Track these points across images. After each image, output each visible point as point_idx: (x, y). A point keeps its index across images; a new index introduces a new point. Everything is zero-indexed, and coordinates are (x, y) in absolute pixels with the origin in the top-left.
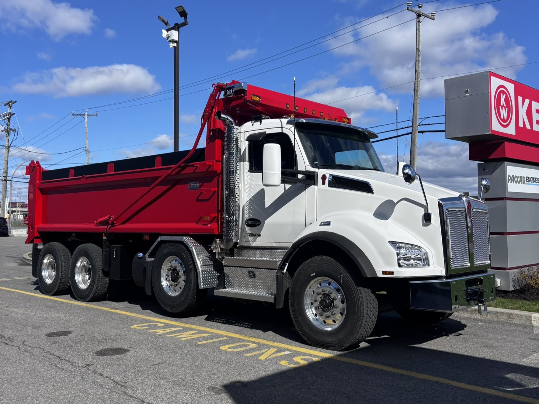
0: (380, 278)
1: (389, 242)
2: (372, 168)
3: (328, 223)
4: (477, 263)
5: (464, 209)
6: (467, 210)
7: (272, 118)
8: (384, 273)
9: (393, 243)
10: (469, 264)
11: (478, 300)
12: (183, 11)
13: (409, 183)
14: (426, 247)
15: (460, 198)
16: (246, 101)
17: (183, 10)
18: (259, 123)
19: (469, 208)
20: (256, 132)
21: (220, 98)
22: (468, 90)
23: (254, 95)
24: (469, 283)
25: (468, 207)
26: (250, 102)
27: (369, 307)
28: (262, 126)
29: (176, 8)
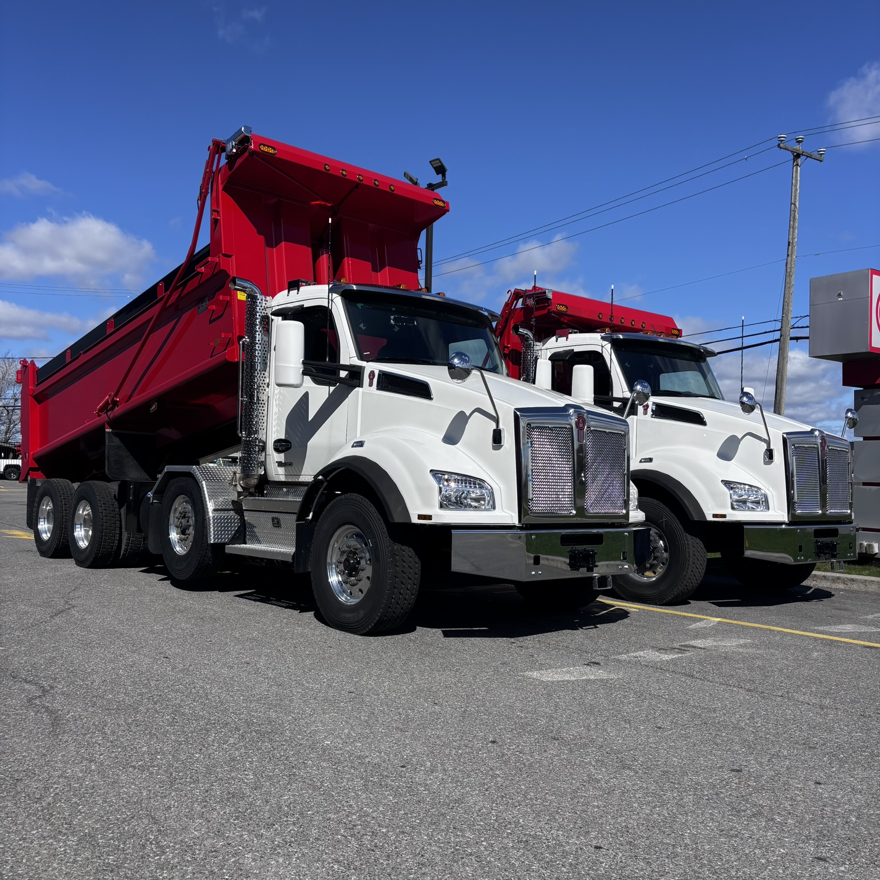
0: (711, 521)
1: (722, 481)
2: (708, 395)
3: (650, 460)
4: (831, 511)
5: (816, 446)
6: (819, 446)
7: (581, 332)
8: (715, 516)
9: (727, 483)
10: (820, 512)
11: (829, 553)
12: (440, 166)
13: (747, 414)
14: (766, 489)
15: (812, 431)
16: (549, 312)
17: (440, 164)
18: (565, 338)
19: (824, 445)
20: (561, 350)
21: (516, 307)
22: (842, 294)
23: (560, 305)
24: (818, 533)
25: (821, 443)
26: (554, 312)
27: (696, 555)
28: (568, 343)
29: (430, 162)
